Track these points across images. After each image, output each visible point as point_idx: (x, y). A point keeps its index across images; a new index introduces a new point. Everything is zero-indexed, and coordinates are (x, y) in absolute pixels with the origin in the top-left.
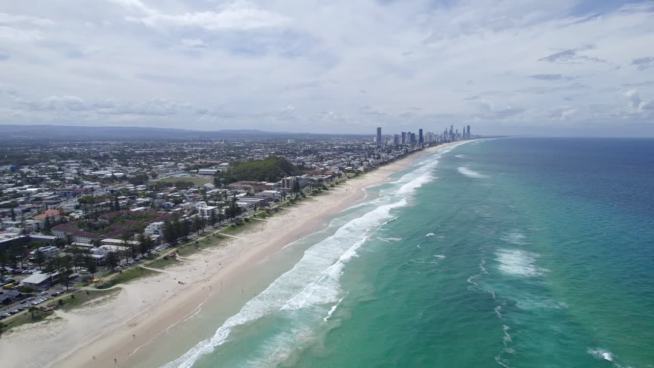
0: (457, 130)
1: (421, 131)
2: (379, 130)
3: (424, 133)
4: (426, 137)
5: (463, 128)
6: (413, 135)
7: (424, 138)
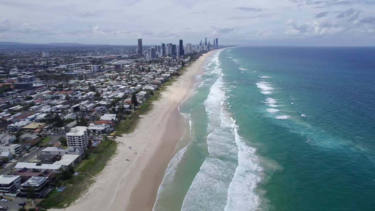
0: (209, 42)
1: (181, 42)
2: (140, 41)
3: (184, 44)
4: (187, 48)
5: (214, 40)
6: (174, 47)
7: (185, 49)
